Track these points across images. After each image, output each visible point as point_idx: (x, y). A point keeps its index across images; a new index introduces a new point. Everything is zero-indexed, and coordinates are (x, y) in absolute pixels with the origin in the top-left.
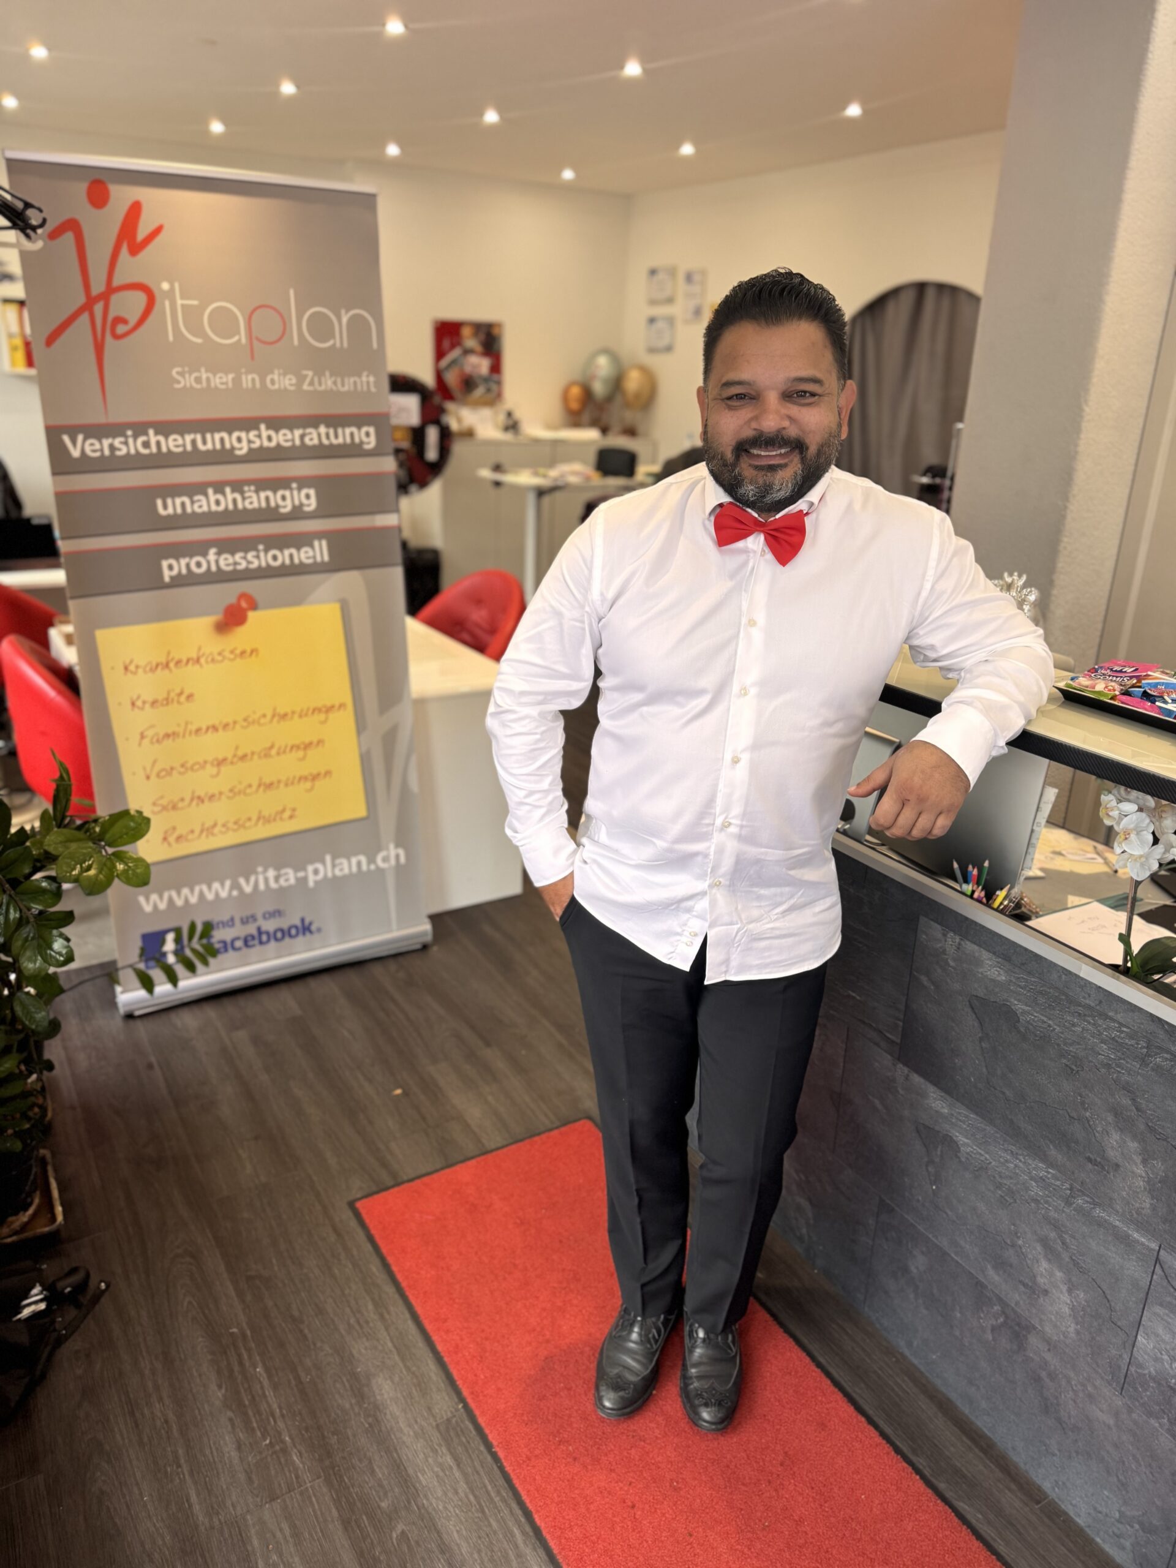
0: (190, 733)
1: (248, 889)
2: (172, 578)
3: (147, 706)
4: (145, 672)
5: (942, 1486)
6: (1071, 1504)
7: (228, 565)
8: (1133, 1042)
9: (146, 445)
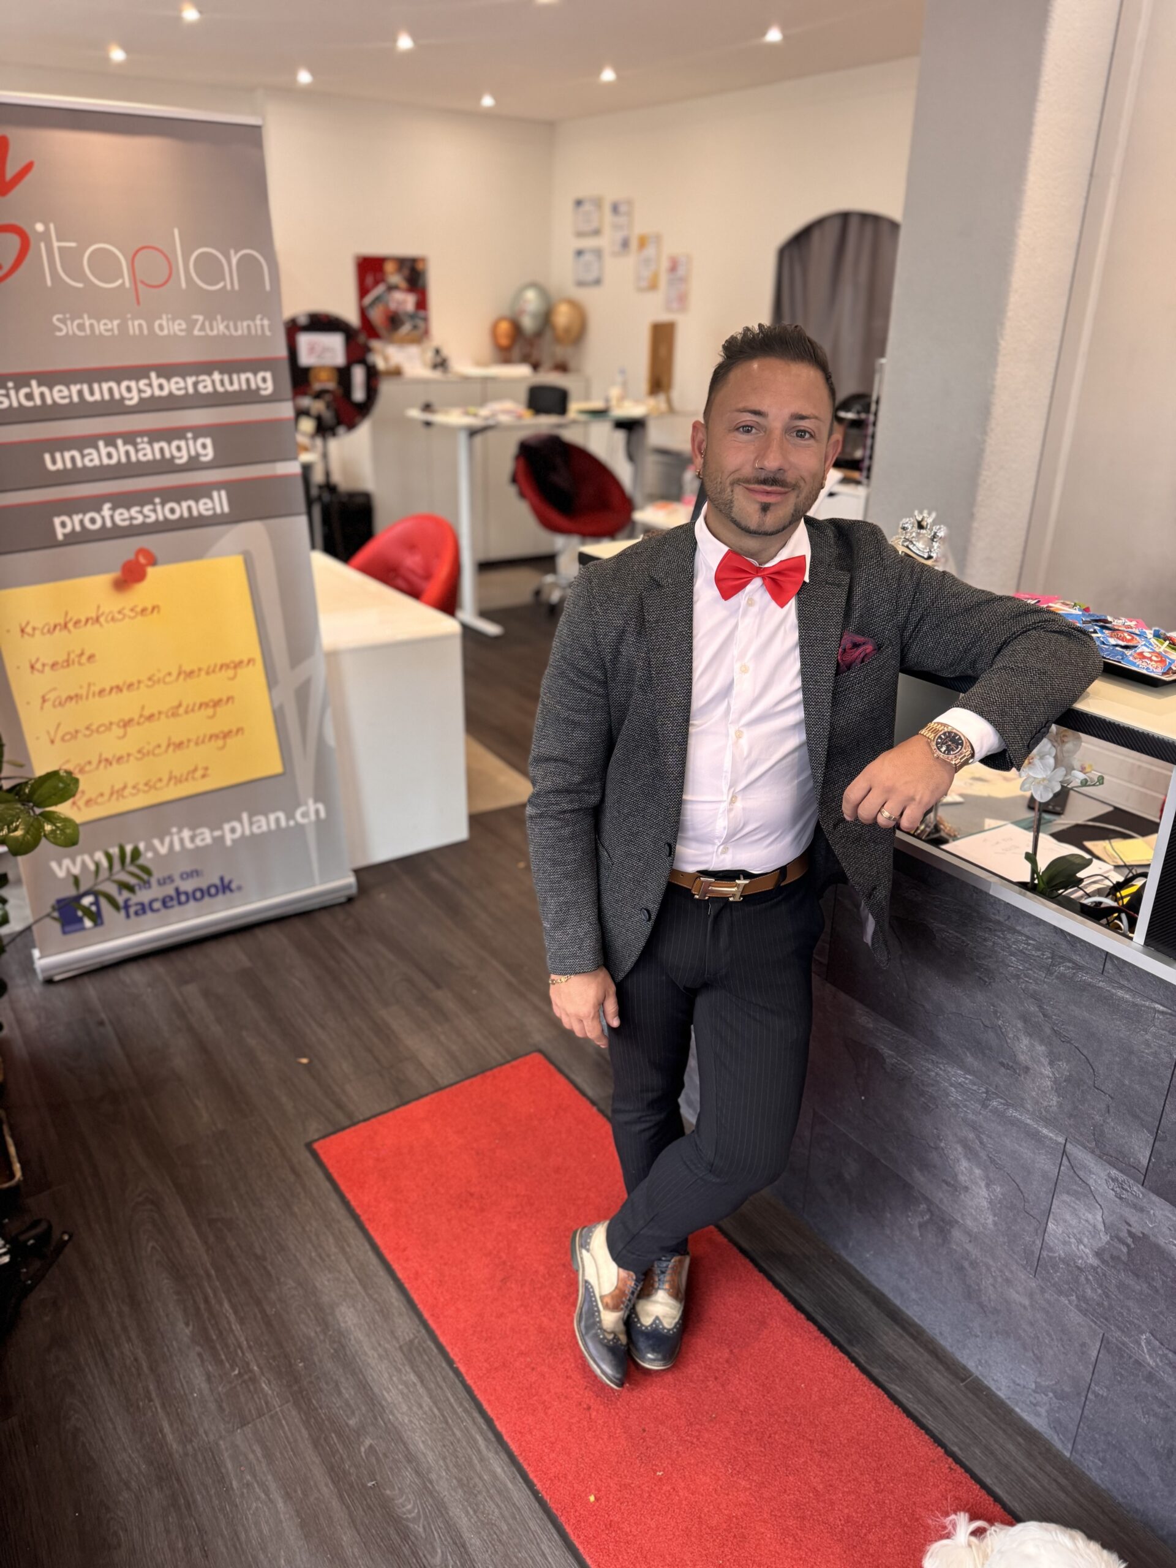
0: (94, 695)
1: (163, 850)
2: (65, 535)
3: (47, 669)
4: (43, 633)
5: (875, 1371)
6: (993, 1380)
7: (124, 520)
8: (1039, 953)
9: (29, 397)
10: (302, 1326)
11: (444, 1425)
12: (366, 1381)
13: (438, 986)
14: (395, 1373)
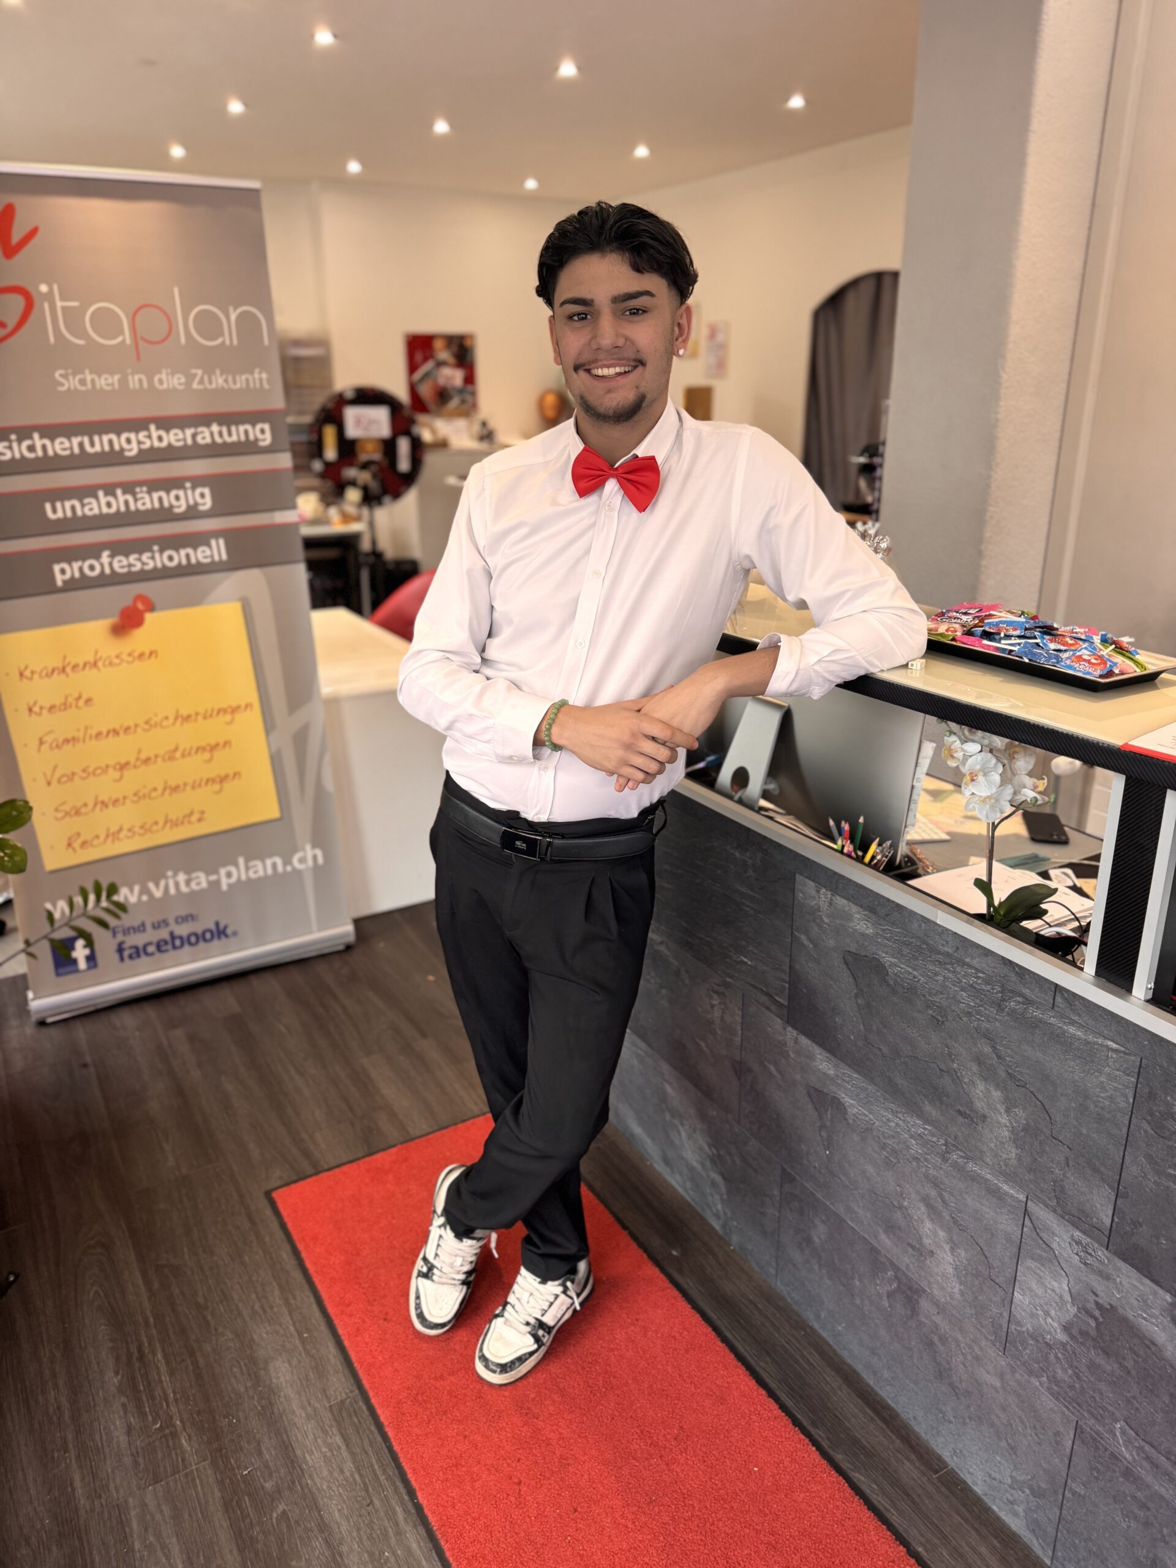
0: (91, 737)
1: (158, 894)
2: (64, 582)
3: (45, 712)
4: (41, 677)
5: (839, 1457)
6: (969, 1472)
7: (122, 567)
8: (988, 987)
9: (31, 449)
10: (233, 1380)
11: (363, 1493)
12: (290, 1442)
13: (424, 1035)
14: (321, 1435)
